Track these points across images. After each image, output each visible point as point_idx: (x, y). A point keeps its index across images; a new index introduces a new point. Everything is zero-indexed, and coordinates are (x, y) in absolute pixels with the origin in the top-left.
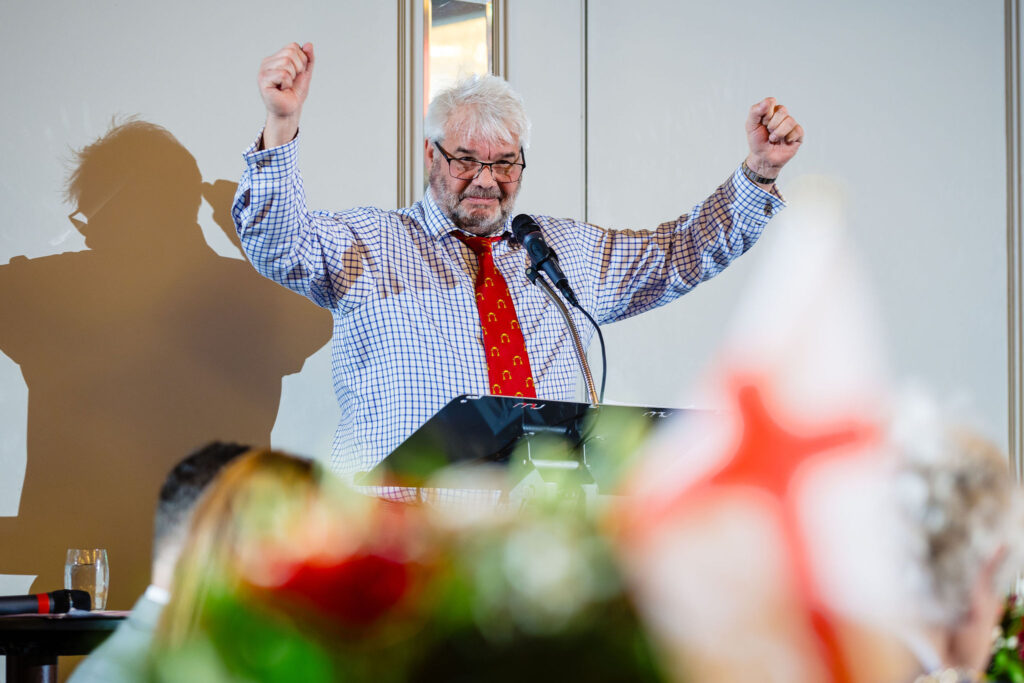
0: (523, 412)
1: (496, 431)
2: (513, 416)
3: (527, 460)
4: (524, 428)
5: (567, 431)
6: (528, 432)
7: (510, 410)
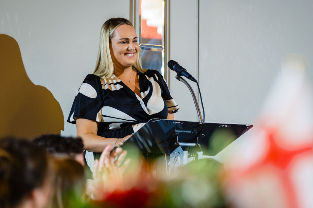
0: (175, 125)
1: (165, 132)
2: (172, 127)
3: (177, 143)
4: (176, 131)
5: (192, 132)
6: (177, 132)
7: (171, 124)
